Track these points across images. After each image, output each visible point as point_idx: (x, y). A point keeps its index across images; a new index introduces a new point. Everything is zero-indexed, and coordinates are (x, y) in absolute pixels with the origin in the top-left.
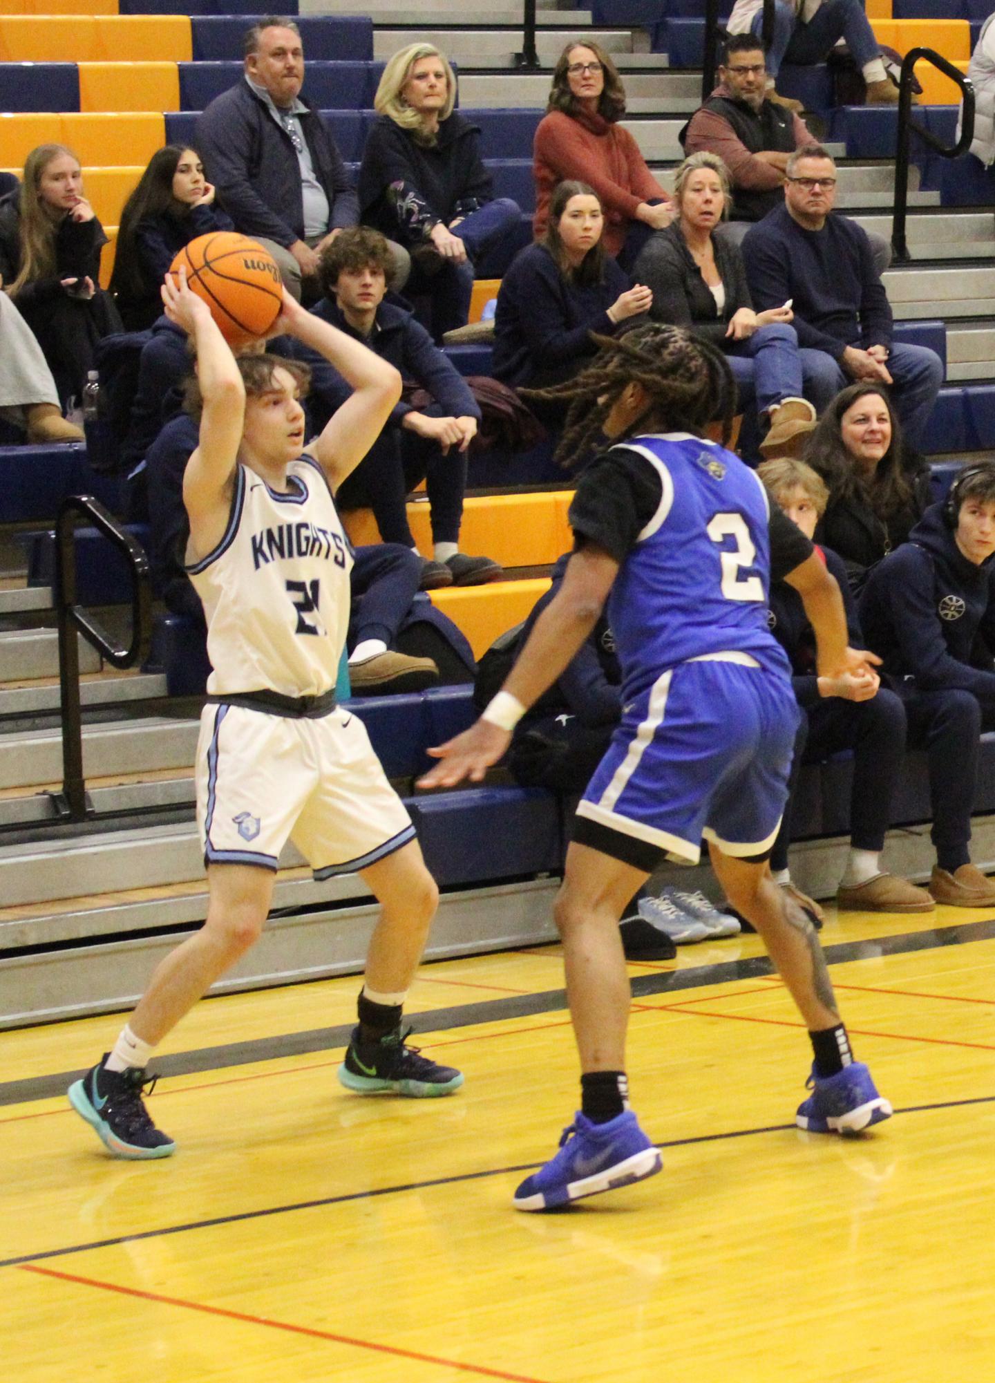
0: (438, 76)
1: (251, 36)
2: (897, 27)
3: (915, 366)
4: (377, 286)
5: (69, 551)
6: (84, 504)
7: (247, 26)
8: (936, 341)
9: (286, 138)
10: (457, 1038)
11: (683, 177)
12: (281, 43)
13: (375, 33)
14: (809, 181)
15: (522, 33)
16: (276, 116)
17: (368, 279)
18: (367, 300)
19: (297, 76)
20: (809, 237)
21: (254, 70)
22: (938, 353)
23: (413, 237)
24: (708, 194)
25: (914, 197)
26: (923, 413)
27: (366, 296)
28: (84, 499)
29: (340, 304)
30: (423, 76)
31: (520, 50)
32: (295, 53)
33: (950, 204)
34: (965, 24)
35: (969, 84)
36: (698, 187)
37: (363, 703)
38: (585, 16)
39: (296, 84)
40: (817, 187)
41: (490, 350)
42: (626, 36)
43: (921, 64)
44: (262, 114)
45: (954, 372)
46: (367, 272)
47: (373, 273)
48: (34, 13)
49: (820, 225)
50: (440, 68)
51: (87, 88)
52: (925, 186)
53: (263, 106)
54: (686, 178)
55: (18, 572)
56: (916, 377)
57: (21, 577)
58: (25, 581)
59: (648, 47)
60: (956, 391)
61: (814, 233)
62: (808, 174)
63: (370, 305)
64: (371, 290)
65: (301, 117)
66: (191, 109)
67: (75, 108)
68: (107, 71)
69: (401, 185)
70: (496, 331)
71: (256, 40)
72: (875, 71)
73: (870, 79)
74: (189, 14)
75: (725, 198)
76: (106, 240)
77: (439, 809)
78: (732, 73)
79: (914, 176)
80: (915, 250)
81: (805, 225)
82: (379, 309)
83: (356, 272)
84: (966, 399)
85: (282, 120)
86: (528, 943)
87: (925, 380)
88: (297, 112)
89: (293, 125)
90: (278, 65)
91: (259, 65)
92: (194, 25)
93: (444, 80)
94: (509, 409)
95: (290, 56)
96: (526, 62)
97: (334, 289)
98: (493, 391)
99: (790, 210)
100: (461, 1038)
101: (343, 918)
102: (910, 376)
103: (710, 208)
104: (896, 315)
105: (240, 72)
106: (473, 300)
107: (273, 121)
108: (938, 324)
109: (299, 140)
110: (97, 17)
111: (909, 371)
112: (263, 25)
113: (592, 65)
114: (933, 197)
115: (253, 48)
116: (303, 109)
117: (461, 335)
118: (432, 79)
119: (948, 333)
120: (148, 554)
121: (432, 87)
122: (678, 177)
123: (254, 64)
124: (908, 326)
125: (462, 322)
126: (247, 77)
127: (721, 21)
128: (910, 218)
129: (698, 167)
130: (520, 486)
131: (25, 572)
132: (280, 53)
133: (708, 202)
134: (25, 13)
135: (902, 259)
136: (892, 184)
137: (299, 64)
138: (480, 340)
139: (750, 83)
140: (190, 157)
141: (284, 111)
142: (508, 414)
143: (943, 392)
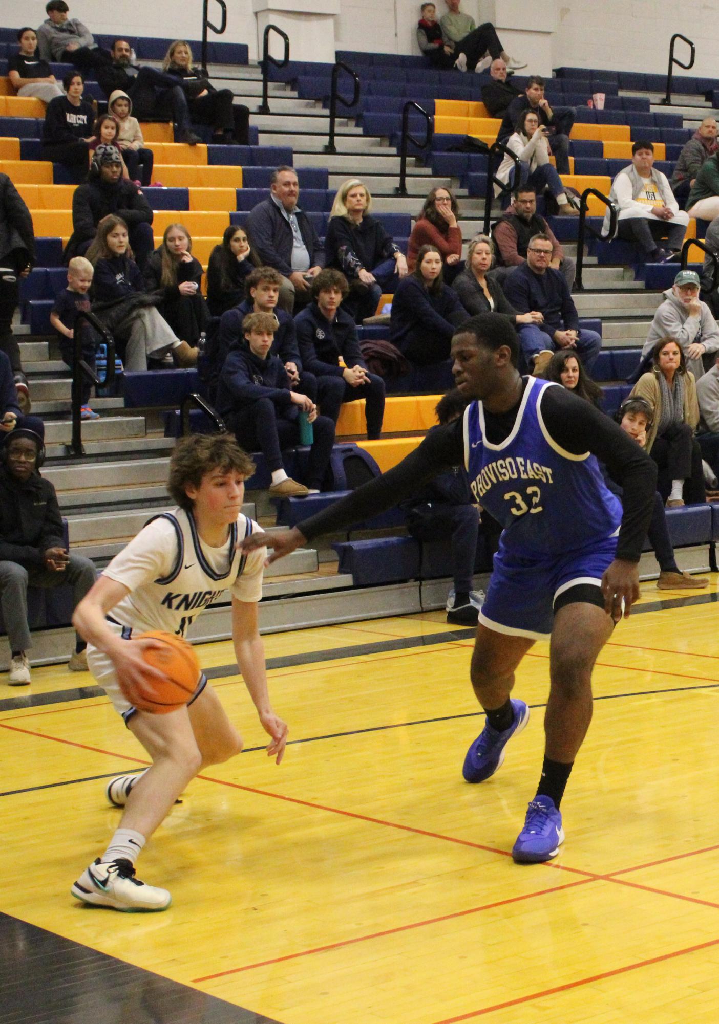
0: (361, 195)
1: (274, 176)
2: (577, 179)
3: (589, 339)
4: (337, 298)
5: (186, 420)
6: (195, 397)
7: (273, 171)
8: (597, 327)
9: (287, 225)
10: (373, 659)
11: (472, 246)
12: (288, 179)
13: (329, 176)
14: (539, 251)
15: (399, 178)
16: (285, 215)
17: (333, 295)
18: (332, 305)
19: (294, 195)
20: (538, 278)
21: (274, 192)
22: (598, 332)
23: (352, 275)
24: (484, 256)
25: (586, 260)
26: (592, 361)
27: (332, 303)
28: (195, 395)
29: (319, 305)
30: (354, 196)
31: (398, 185)
32: (295, 184)
33: (602, 263)
34: (609, 178)
35: (614, 206)
36: (480, 252)
37: (325, 496)
38: (428, 171)
39: (294, 200)
40: (543, 254)
41: (388, 328)
42: (448, 181)
43: (591, 197)
44: (277, 213)
45: (605, 343)
46: (333, 292)
47: (336, 292)
48: (168, 164)
49: (543, 272)
50: (363, 192)
51: (192, 200)
52: (590, 254)
53: (278, 209)
54: (474, 247)
55: (159, 430)
56: (589, 345)
57: (160, 432)
58: (163, 434)
59: (459, 185)
60: (607, 352)
61: (540, 276)
62: (539, 247)
63: (334, 307)
64: (335, 301)
65: (297, 214)
66: (242, 210)
67: (187, 209)
68: (202, 192)
69: (344, 248)
70: (392, 319)
71: (276, 178)
72: (562, 199)
73: (560, 203)
74: (241, 165)
75: (492, 257)
76: (203, 272)
77: (363, 547)
78: (519, 203)
79: (586, 250)
80: (586, 284)
81: (536, 272)
82: (338, 309)
83: (328, 291)
84: (612, 355)
85: (288, 216)
86: (405, 612)
87: (593, 347)
88: (295, 212)
89: (293, 218)
90: (286, 189)
91: (278, 189)
92: (244, 171)
93: (365, 198)
94: (394, 356)
95: (292, 186)
96: (401, 192)
97: (316, 297)
98: (387, 347)
99: (529, 265)
100: (376, 659)
101: (316, 599)
102: (586, 345)
103: (486, 262)
104: (580, 315)
105: (268, 194)
106: (380, 303)
107: (283, 217)
108: (598, 320)
109: (295, 226)
110: (198, 166)
111: (586, 342)
112: (279, 171)
113: (447, 199)
114: (594, 260)
115: (275, 181)
116: (298, 210)
117: (372, 321)
118: (359, 197)
119: (603, 324)
120: (225, 422)
121: (358, 201)
122: (470, 247)
123: (275, 188)
124: (584, 321)
125: (372, 315)
126: (272, 195)
127: (494, 174)
128: (584, 269)
129: (480, 242)
130: (399, 393)
131: (163, 430)
132: (288, 184)
133: (484, 259)
134: (163, 164)
135: (579, 288)
136: (575, 253)
137: (296, 189)
138: (383, 323)
139: (528, 208)
140: (240, 234)
141: (289, 211)
142: (394, 358)
143: (601, 352)
